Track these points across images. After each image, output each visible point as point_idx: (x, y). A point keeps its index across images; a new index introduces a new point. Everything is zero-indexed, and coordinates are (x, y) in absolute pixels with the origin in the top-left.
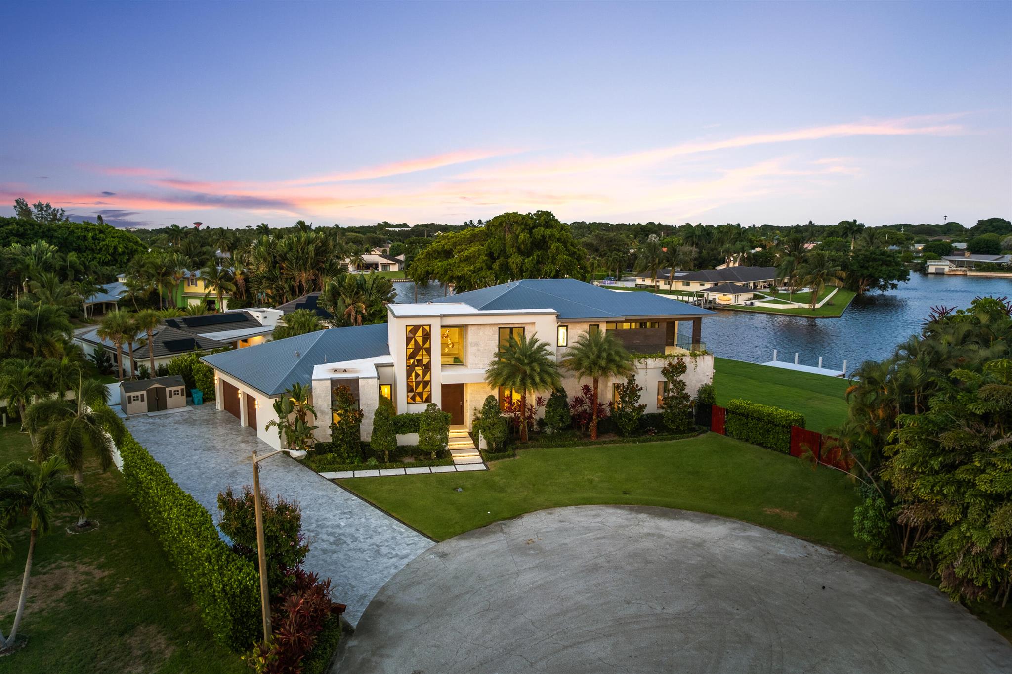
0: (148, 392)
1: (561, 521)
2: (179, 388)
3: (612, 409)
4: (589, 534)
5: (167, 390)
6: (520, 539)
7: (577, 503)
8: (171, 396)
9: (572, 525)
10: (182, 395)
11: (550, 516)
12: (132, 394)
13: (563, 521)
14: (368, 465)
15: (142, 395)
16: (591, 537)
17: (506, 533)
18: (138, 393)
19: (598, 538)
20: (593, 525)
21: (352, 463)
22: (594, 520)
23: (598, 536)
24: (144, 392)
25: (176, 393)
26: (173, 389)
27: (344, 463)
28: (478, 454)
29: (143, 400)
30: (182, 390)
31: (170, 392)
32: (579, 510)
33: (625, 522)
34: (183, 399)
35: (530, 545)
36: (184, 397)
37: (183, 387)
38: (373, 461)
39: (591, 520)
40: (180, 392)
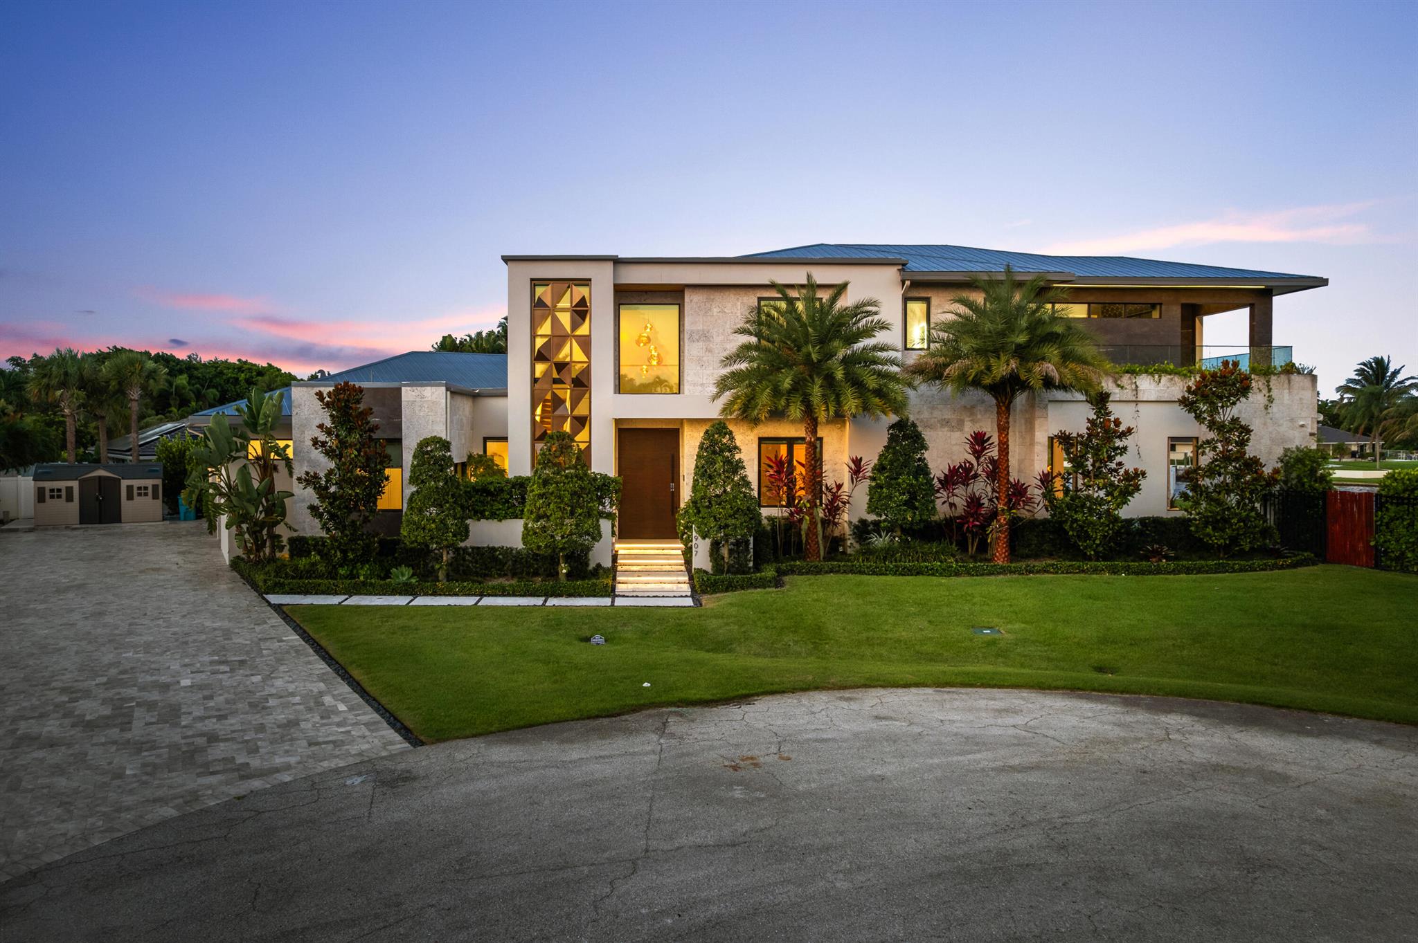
0: (82, 484)
1: (877, 718)
2: (149, 483)
3: (1048, 494)
4: (978, 756)
5: (125, 483)
6: (713, 755)
7: (941, 683)
8: (130, 497)
9: (917, 730)
10: (155, 497)
11: (844, 704)
12: (48, 485)
13: (885, 718)
14: (389, 585)
15: (69, 490)
16: (983, 764)
17: (672, 735)
18: (62, 485)
19: (1013, 769)
20: (996, 731)
21: (352, 576)
22: (999, 721)
23: (1016, 761)
24: (75, 484)
25: (143, 491)
26: (136, 483)
27: (333, 575)
28: (686, 579)
29: (70, 498)
30: (155, 487)
31: (130, 488)
32: (946, 696)
33: (1115, 732)
34: (155, 506)
35: (741, 773)
36: (159, 502)
37: (159, 482)
38: (404, 574)
39: (992, 721)
40: (150, 491)
